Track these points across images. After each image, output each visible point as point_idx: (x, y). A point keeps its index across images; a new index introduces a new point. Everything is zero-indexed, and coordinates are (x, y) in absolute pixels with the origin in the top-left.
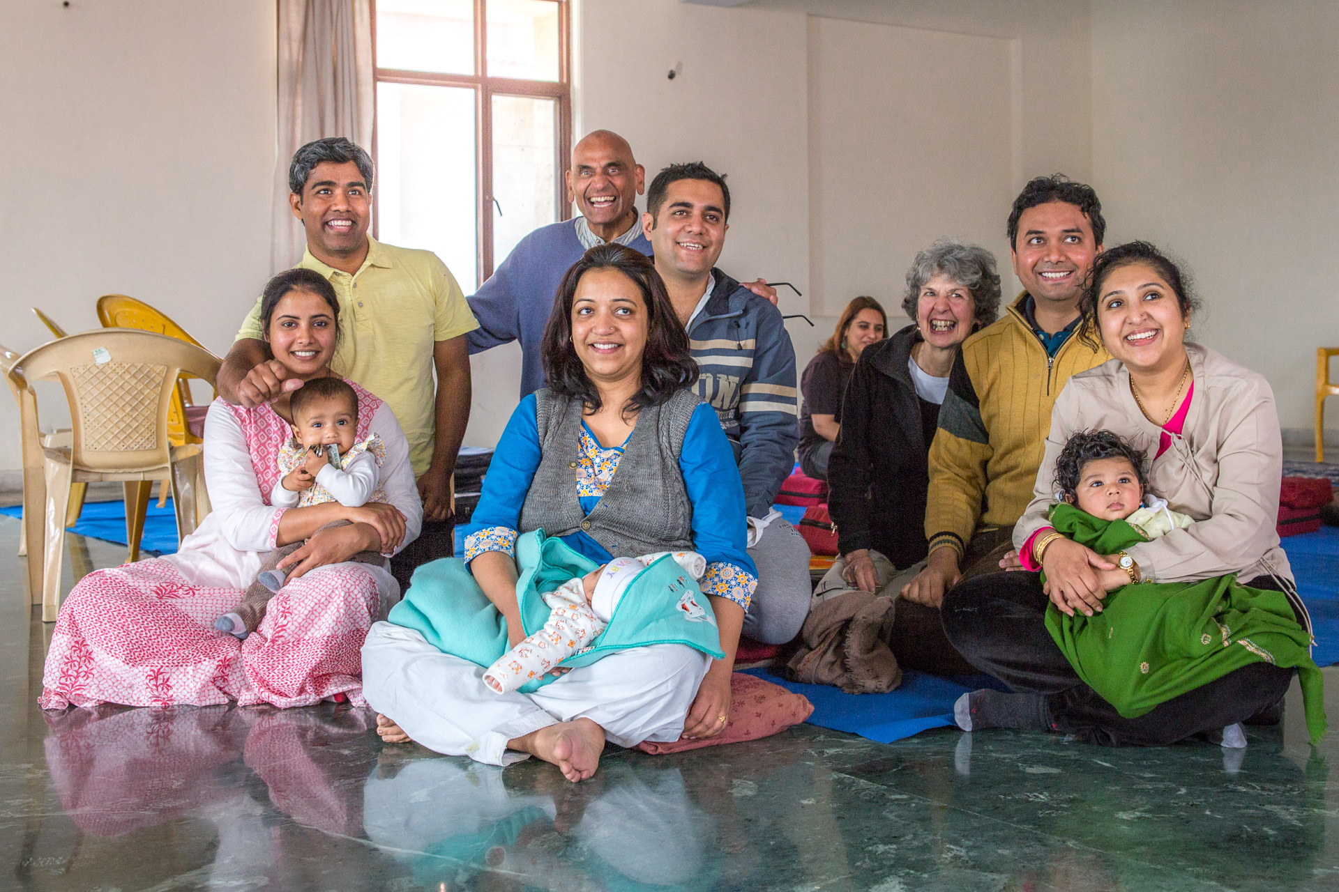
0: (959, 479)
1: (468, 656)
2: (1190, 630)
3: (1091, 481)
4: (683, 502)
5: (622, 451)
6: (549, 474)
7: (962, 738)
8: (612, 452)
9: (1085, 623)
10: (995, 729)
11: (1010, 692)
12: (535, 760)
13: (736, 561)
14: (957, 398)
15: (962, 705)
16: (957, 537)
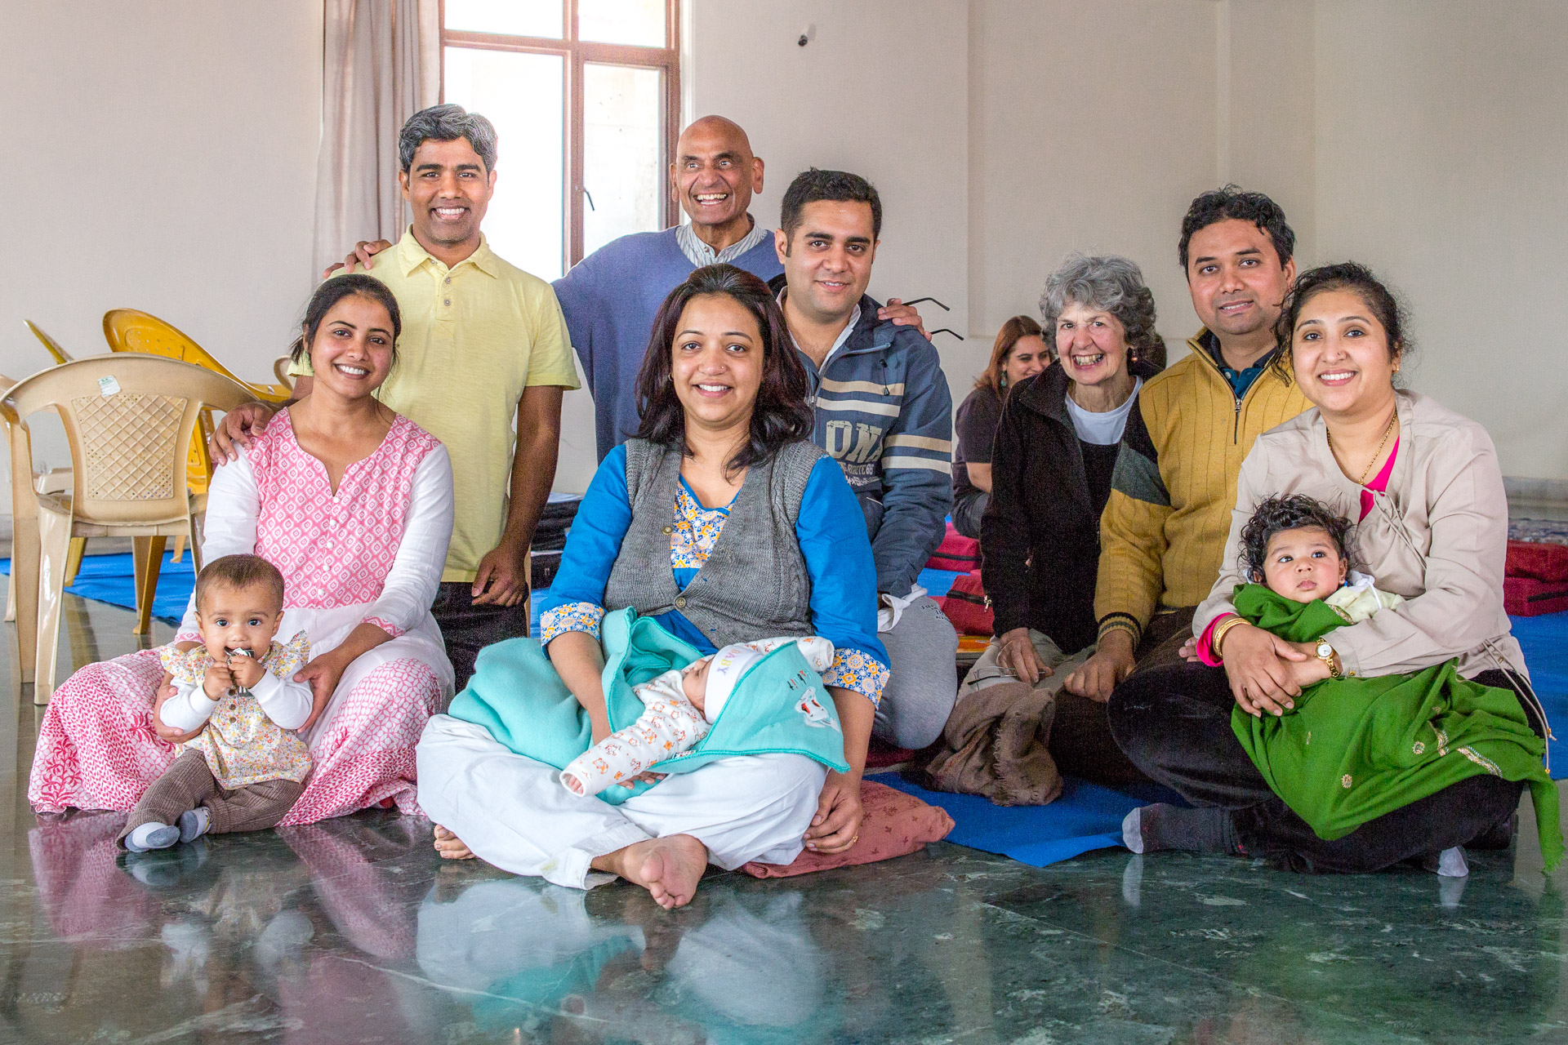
0: (1136, 550)
1: (544, 758)
2: (1401, 736)
3: (1278, 555)
4: (798, 576)
5: (727, 513)
6: (639, 541)
7: (1131, 862)
8: (715, 513)
9: (1278, 724)
10: (1171, 851)
11: (1189, 806)
12: (623, 883)
13: (866, 648)
14: (1133, 451)
15: (1131, 823)
16: (1132, 618)
